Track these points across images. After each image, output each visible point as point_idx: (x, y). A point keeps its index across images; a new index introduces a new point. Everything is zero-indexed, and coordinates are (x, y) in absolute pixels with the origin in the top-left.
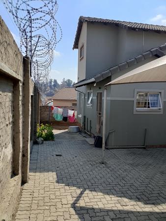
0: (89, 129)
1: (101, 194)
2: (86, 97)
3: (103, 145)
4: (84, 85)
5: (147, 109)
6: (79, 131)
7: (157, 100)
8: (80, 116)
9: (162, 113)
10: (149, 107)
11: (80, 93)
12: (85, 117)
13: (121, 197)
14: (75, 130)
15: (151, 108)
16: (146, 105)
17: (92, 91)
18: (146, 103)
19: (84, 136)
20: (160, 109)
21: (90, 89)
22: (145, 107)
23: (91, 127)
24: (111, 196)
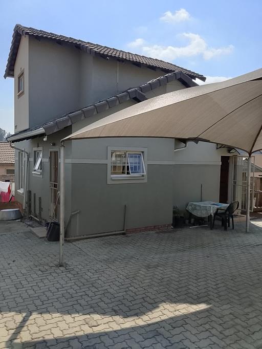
0: (37, 212)
1: (58, 315)
2: (32, 159)
3: (62, 237)
4: (27, 138)
5: (126, 175)
6: (20, 217)
7: (139, 163)
8: (21, 191)
9: (146, 181)
10: (128, 173)
11: (20, 152)
12: (30, 192)
13: (89, 314)
14: (13, 216)
15: (132, 175)
16: (125, 170)
17: (40, 148)
18: (124, 167)
19: (29, 225)
20: (143, 176)
21: (38, 147)
22: (123, 173)
23: (41, 209)
24: (73, 316)
